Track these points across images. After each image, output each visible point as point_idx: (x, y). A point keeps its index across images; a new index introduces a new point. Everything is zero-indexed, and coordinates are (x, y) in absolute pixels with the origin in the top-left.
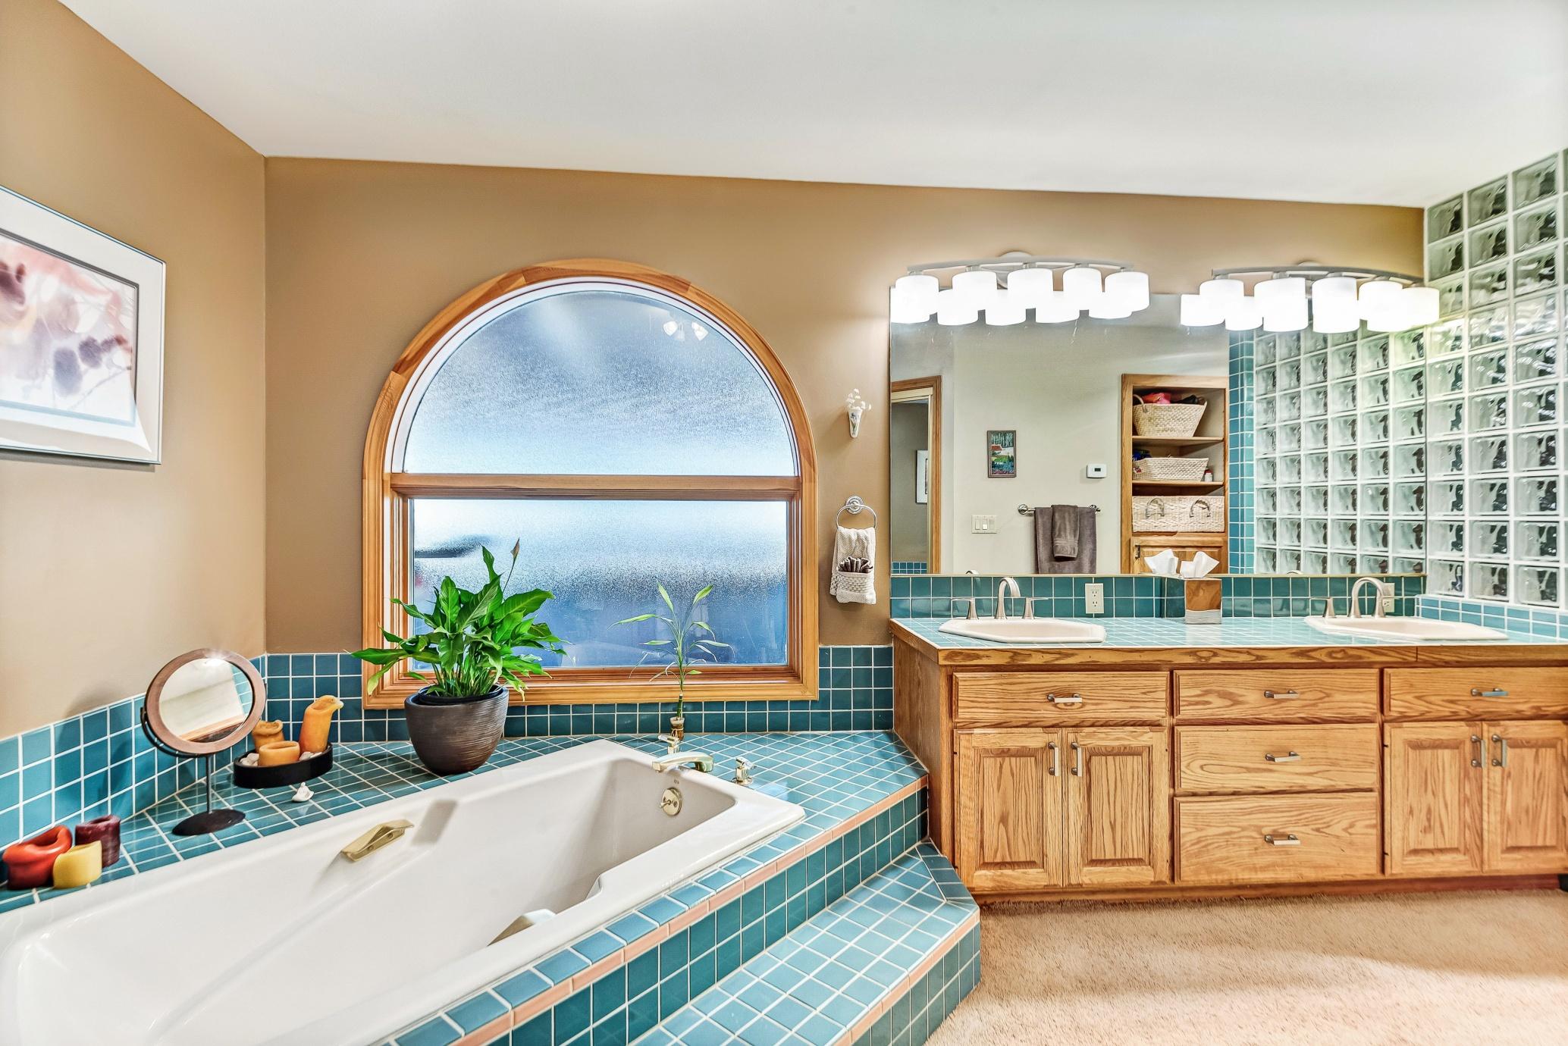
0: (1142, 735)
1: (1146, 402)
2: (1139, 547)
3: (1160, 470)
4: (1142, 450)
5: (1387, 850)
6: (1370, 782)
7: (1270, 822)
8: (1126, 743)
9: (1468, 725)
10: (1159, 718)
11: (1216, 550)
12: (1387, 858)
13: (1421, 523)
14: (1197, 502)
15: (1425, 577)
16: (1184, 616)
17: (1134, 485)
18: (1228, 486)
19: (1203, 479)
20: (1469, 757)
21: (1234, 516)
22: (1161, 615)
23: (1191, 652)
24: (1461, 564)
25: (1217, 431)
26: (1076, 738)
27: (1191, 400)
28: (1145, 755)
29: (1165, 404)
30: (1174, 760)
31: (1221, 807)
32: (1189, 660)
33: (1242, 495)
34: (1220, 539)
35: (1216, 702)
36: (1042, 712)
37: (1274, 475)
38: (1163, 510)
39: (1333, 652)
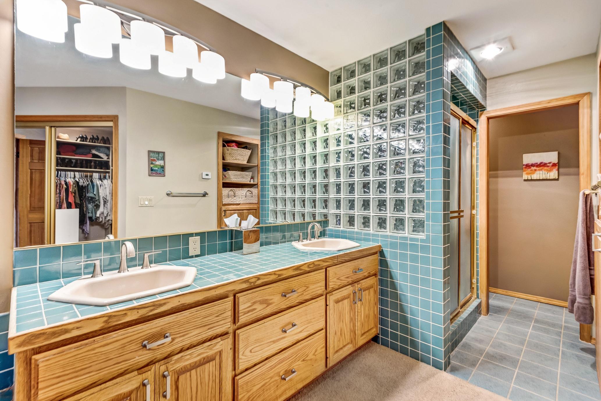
0: (215, 346)
1: (228, 146)
2: (225, 211)
3: (234, 176)
4: (226, 167)
5: (328, 356)
6: (322, 326)
7: (284, 367)
8: (204, 355)
9: (352, 286)
10: (226, 329)
11: (255, 211)
12: (328, 359)
13: (327, 199)
14: (248, 191)
15: (328, 220)
16: (242, 249)
17: (224, 183)
18: (259, 183)
19: (250, 181)
20: (352, 300)
21: (262, 196)
22: (231, 250)
23: (246, 281)
24: (340, 215)
25: (255, 162)
26: (167, 368)
27: (246, 148)
28: (218, 358)
29: (236, 148)
30: (235, 352)
31: (260, 371)
32: (244, 286)
33: (265, 187)
34: (256, 206)
35: (258, 307)
36: (137, 358)
37: (277, 180)
38: (235, 194)
39: (310, 265)
